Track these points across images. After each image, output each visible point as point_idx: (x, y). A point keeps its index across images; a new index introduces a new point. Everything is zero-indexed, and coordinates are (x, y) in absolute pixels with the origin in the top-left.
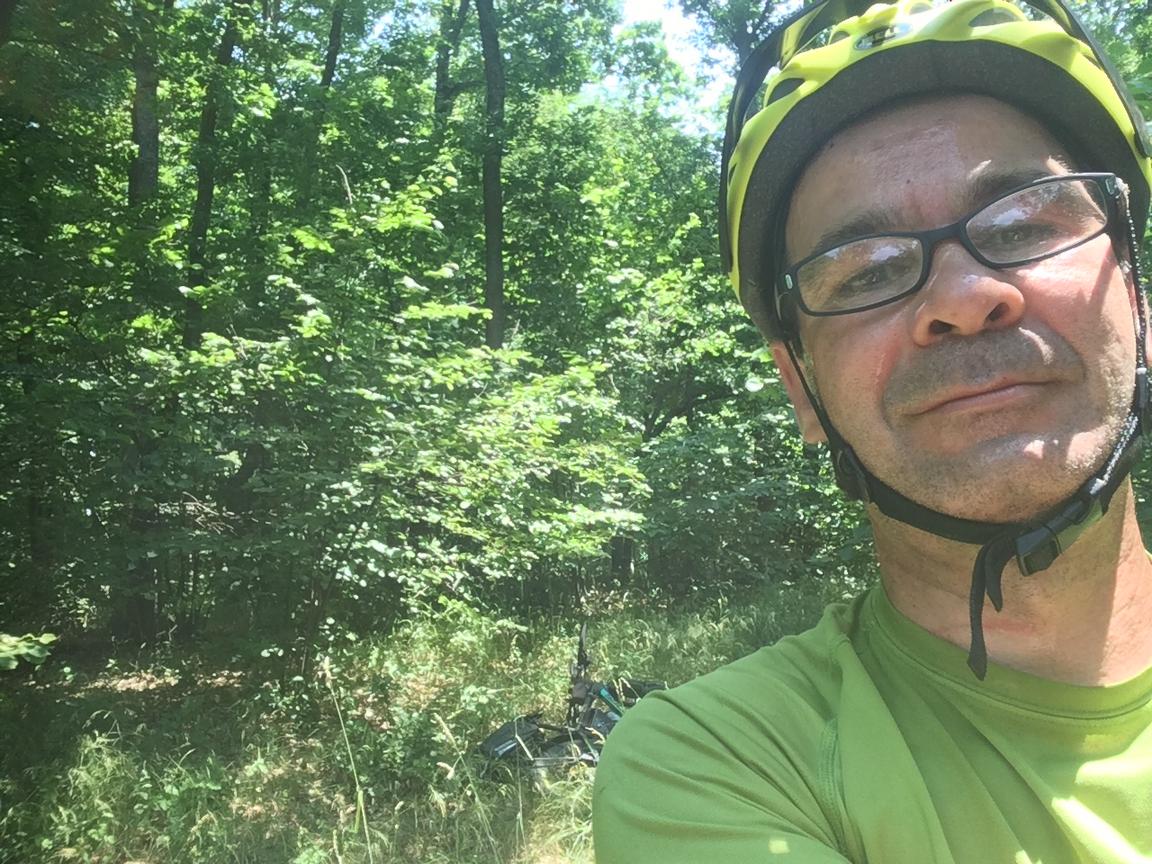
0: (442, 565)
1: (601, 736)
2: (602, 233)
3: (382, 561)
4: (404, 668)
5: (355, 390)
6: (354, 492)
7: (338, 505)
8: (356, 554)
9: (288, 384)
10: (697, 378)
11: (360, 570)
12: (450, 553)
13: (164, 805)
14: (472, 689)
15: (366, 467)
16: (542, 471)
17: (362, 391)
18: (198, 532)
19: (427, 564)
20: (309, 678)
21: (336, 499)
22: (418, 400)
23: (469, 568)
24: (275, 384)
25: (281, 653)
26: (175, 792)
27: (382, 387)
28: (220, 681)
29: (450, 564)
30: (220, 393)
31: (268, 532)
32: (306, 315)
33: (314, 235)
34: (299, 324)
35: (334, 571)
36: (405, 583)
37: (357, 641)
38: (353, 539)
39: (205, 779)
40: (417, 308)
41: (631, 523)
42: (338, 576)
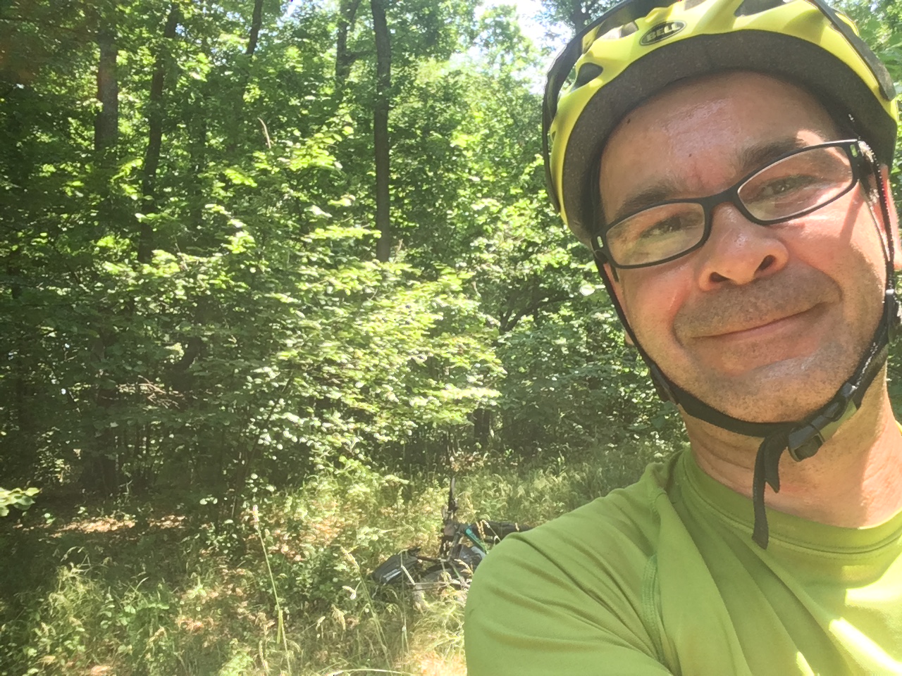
0: (342, 432)
1: (467, 566)
2: (467, 171)
3: (295, 429)
4: (312, 513)
5: (273, 295)
6: (273, 375)
7: (261, 385)
8: (274, 424)
9: (220, 290)
10: (542, 285)
11: (278, 437)
12: (347, 423)
13: (125, 622)
14: (366, 529)
15: (283, 355)
16: (420, 358)
17: (279, 296)
18: (150, 407)
19: (330, 432)
20: (237, 521)
21: (258, 381)
22: (323, 302)
23: (363, 433)
24: (210, 290)
25: (215, 502)
26: (134, 611)
27: (295, 292)
28: (168, 524)
29: (348, 431)
30: (167, 298)
31: (204, 407)
32: (235, 236)
33: (240, 173)
34: (229, 242)
35: (257, 437)
36: (313, 446)
37: (275, 492)
38: (272, 412)
39: (156, 601)
40: (323, 230)
41: (489, 398)
42: (261, 442)
